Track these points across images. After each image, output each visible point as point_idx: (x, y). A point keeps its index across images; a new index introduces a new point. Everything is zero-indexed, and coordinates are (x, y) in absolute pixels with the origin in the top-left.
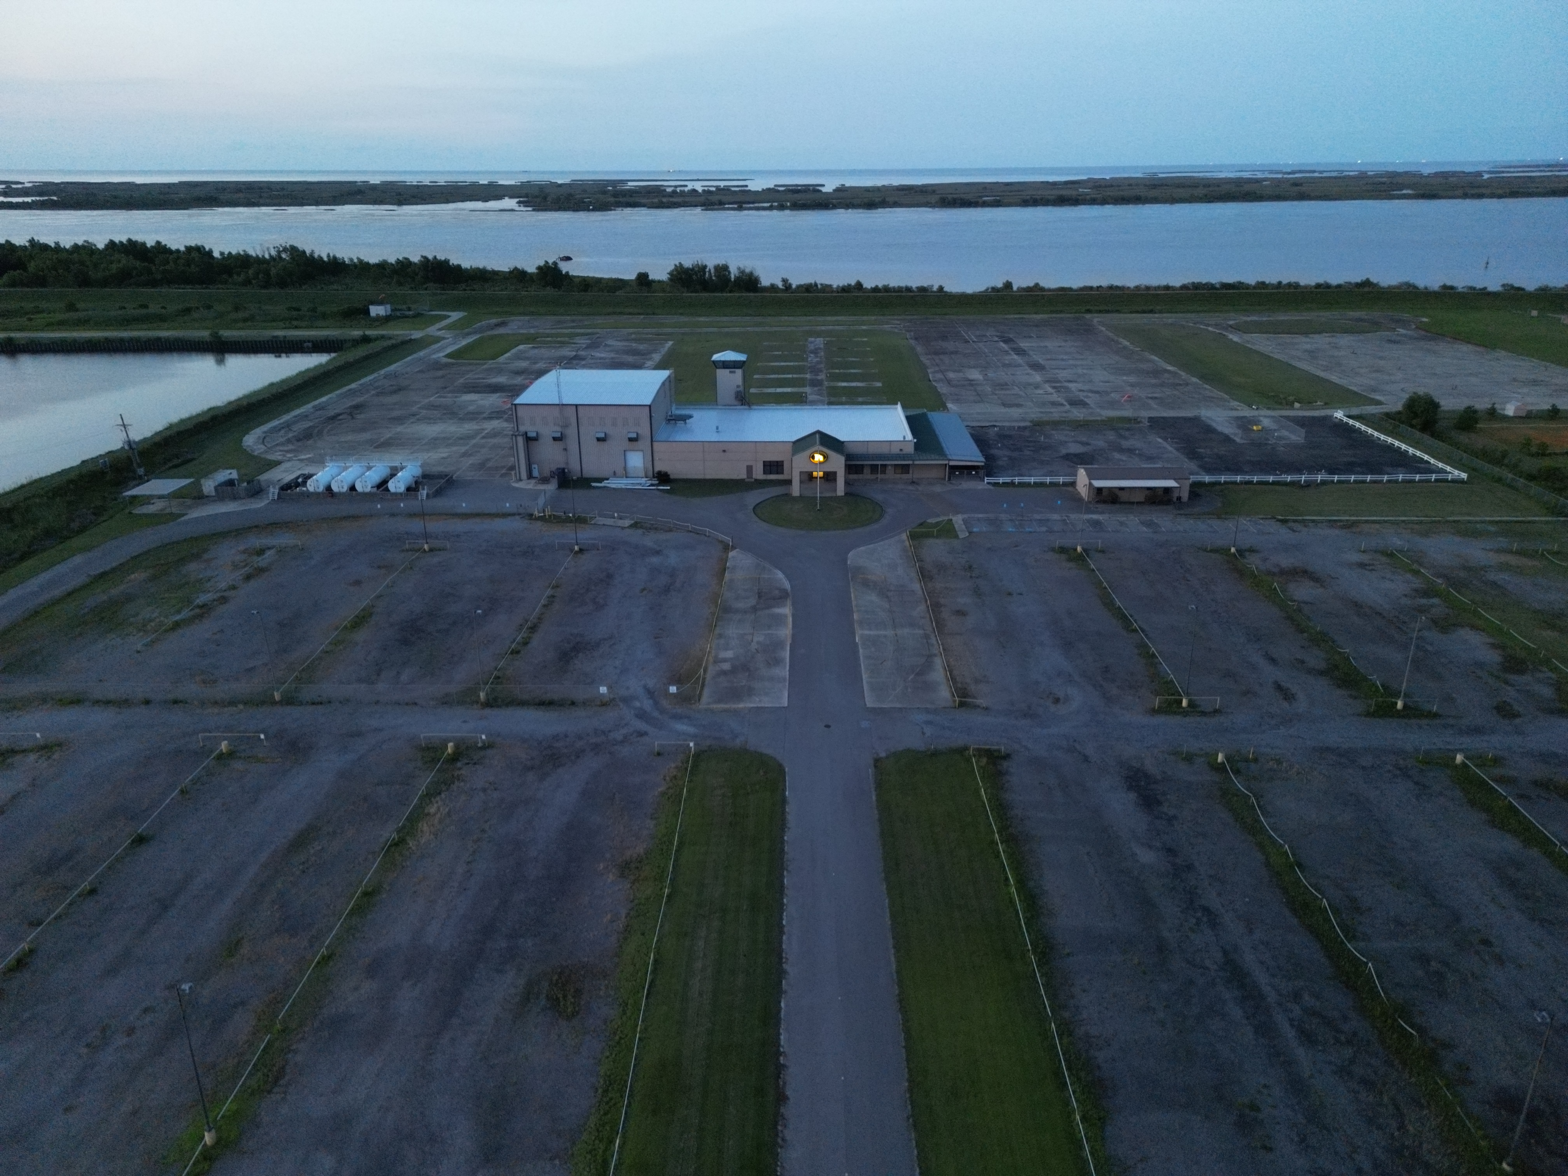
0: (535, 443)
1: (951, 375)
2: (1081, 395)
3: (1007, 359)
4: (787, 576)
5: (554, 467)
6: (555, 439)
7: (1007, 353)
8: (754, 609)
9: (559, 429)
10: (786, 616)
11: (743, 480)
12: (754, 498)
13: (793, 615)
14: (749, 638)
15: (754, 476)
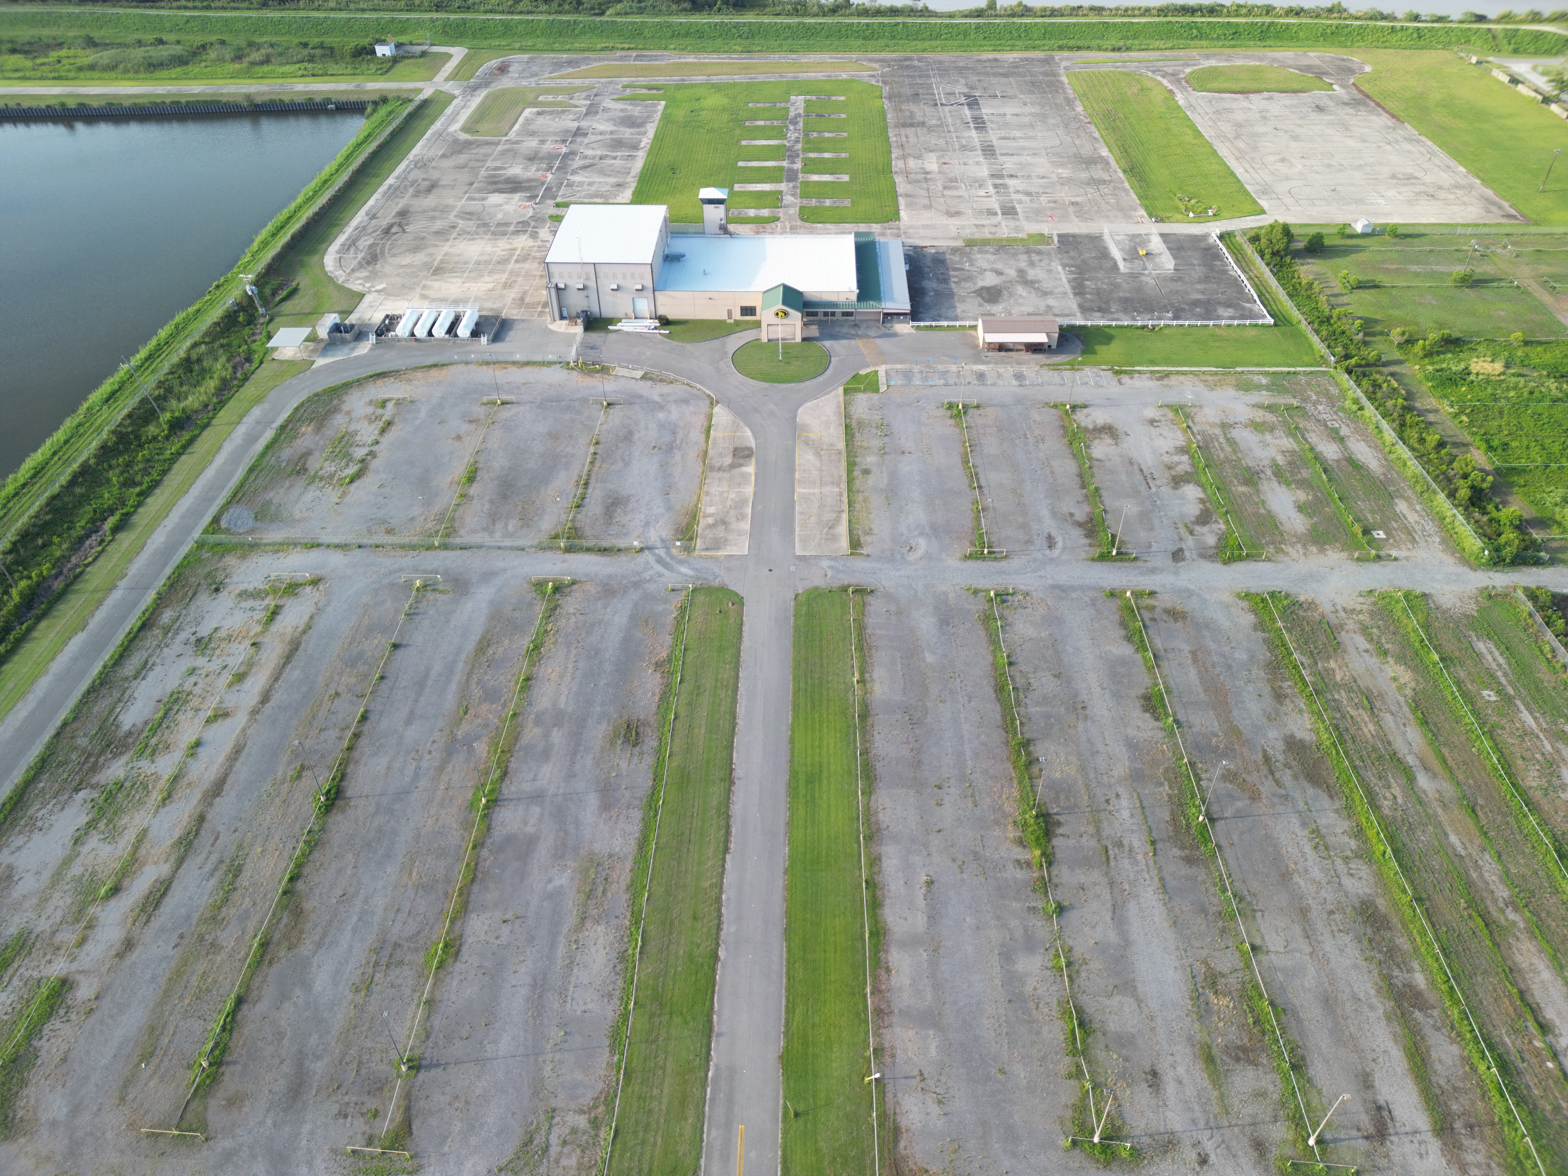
0: (564, 293)
1: (912, 163)
2: (1015, 199)
3: (966, 135)
4: (753, 434)
5: (579, 310)
6: (579, 289)
7: (968, 125)
8: (731, 467)
9: (583, 282)
10: (750, 474)
11: (726, 321)
12: (733, 342)
13: (756, 474)
14: (725, 495)
15: (733, 318)
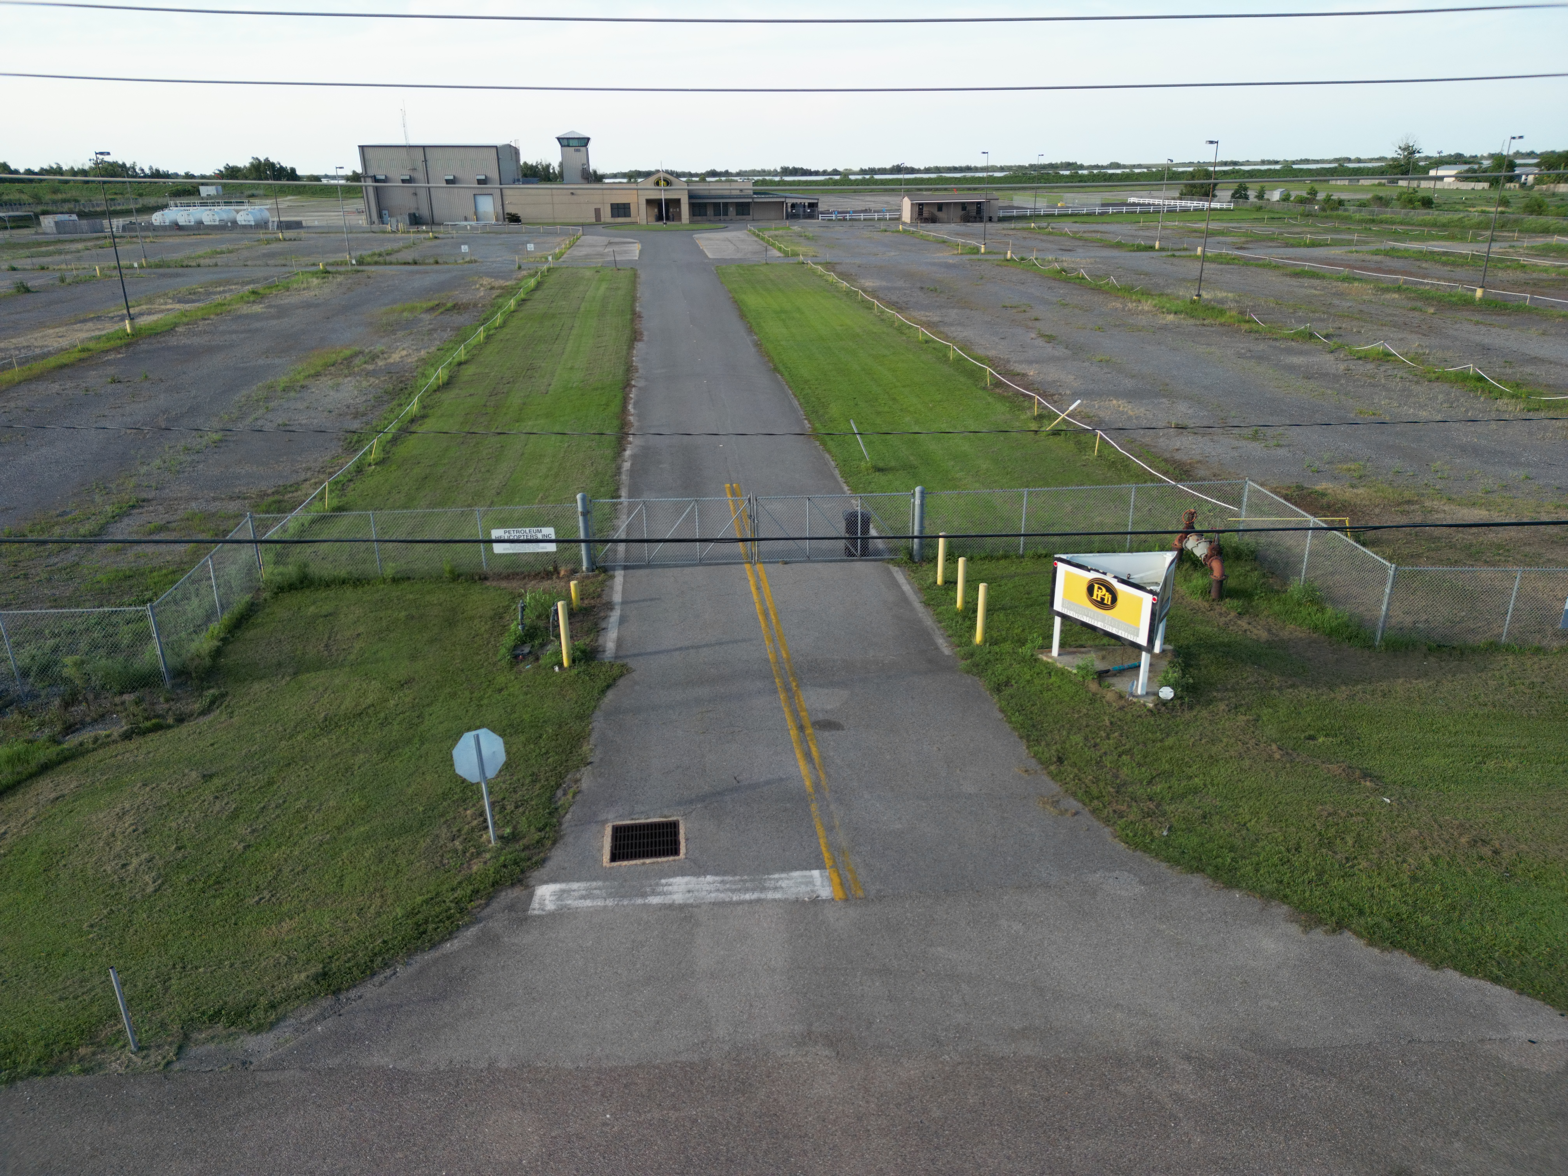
0: (384, 186)
4: (635, 239)
5: (404, 210)
6: (404, 181)
9: (408, 173)
10: (635, 246)
11: (592, 223)
13: (642, 245)
15: (602, 220)
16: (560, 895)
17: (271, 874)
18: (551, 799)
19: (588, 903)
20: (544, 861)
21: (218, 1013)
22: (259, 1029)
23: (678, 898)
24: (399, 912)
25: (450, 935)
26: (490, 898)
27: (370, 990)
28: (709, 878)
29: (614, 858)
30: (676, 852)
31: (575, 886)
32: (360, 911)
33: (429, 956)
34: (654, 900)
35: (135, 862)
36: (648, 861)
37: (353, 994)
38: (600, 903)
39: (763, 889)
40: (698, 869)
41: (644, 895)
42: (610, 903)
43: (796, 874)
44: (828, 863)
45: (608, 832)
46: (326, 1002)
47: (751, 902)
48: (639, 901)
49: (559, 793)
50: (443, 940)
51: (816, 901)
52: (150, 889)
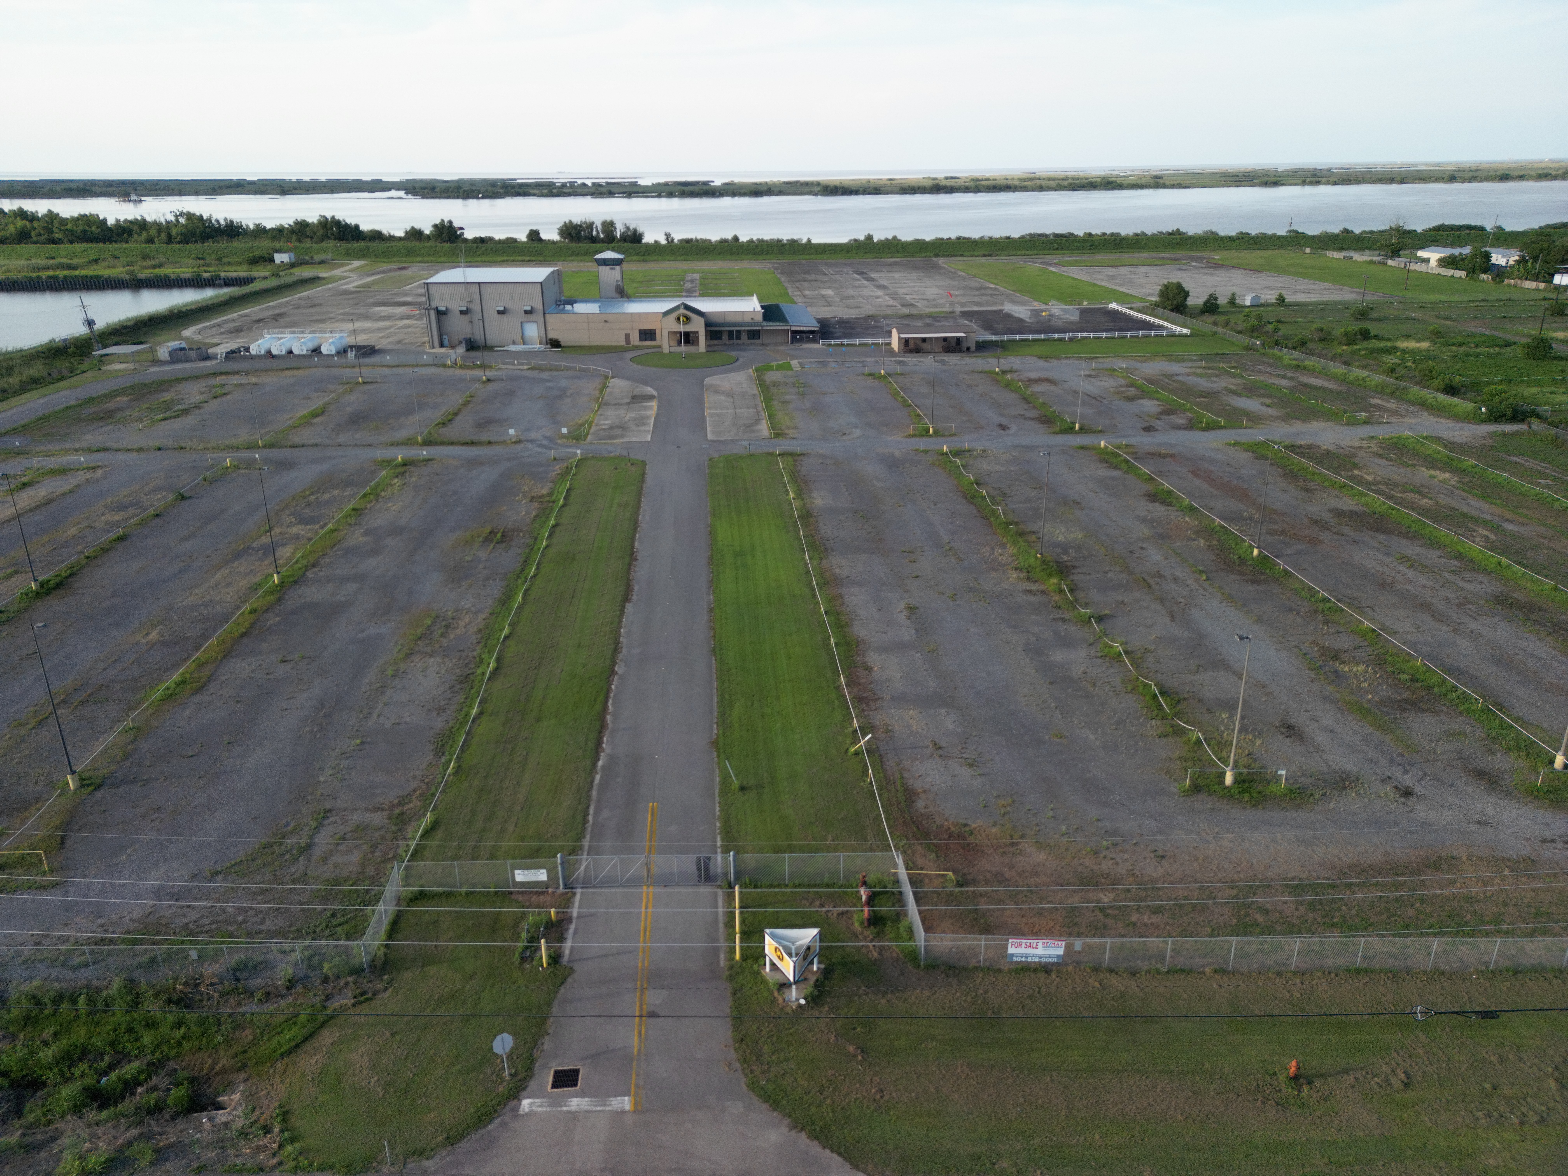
0: (445, 316)
1: (807, 292)
2: (913, 302)
3: (857, 283)
4: (654, 389)
5: (461, 337)
6: (462, 312)
7: (859, 280)
8: (629, 403)
9: (466, 305)
10: (652, 406)
11: (623, 346)
12: (630, 355)
13: (658, 406)
14: (623, 415)
15: (632, 343)
16: (531, 1104)
17: (424, 1089)
18: (531, 1055)
19: (540, 1109)
20: (526, 1087)
21: (414, 1152)
22: (428, 1158)
23: (573, 1108)
24: (472, 1110)
25: (490, 1122)
26: (505, 1105)
27: (463, 1144)
28: (587, 1099)
29: (553, 1087)
30: (576, 1085)
31: (537, 1100)
32: (459, 1110)
33: (483, 1131)
34: (565, 1109)
35: (373, 1081)
36: (565, 1089)
37: (458, 1145)
38: (544, 1109)
39: (605, 1105)
40: (583, 1094)
41: (561, 1106)
42: (548, 1109)
43: (619, 1098)
44: (633, 1093)
45: (552, 1073)
46: (449, 1149)
47: (599, 1111)
48: (559, 1109)
49: (535, 1050)
50: (488, 1124)
51: (623, 1112)
52: (381, 1095)
